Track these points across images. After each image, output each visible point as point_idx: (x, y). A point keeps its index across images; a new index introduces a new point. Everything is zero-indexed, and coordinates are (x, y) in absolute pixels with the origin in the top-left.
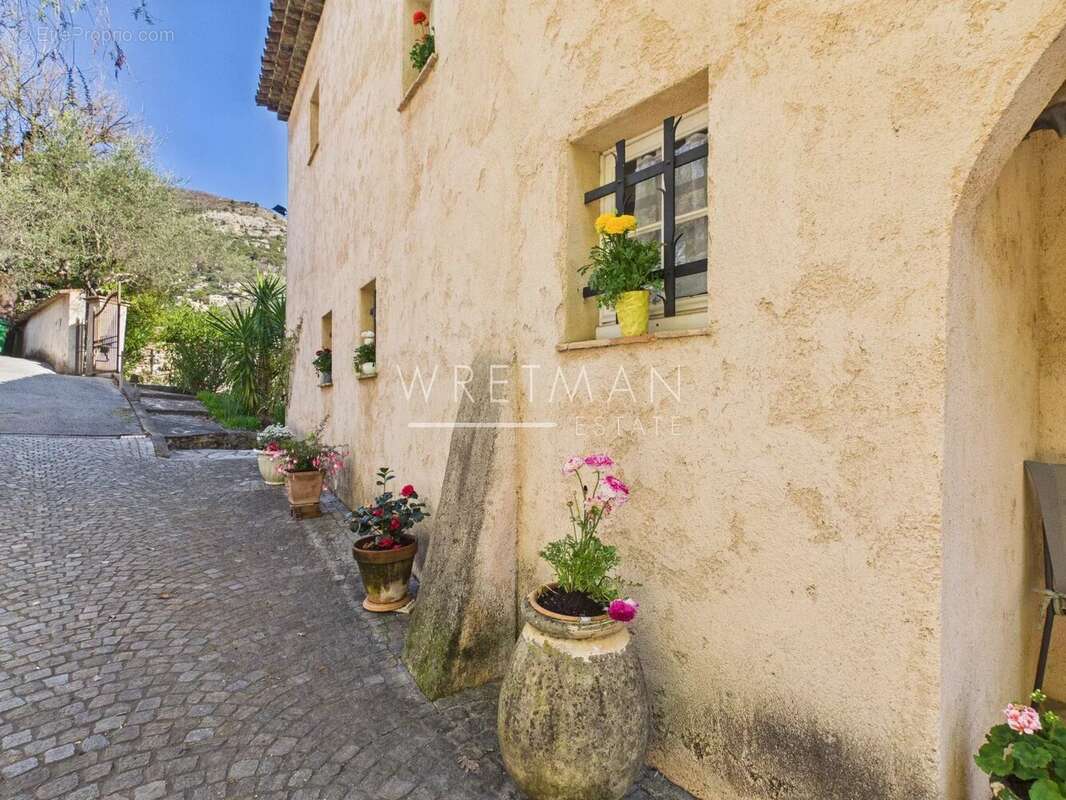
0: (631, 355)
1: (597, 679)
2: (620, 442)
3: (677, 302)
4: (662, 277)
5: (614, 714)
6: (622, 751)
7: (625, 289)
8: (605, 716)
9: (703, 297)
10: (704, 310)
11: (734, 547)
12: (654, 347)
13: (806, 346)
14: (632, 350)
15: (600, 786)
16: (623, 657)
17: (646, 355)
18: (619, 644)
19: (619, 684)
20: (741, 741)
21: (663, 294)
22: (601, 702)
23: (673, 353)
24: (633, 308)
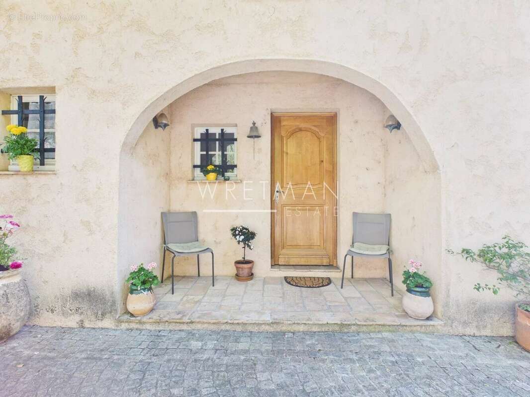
0: (24, 178)
1: (5, 291)
2: (19, 211)
3: (45, 160)
4: (39, 151)
5: (13, 301)
6: (16, 313)
7: (21, 154)
8: (9, 302)
9: (53, 160)
10: (54, 165)
11: (64, 242)
12: (34, 176)
13: (86, 180)
14: (25, 176)
15: (6, 326)
16: (18, 283)
17: (31, 179)
18: (17, 279)
19: (16, 292)
20: (67, 301)
21: (39, 157)
22: (7, 298)
23: (43, 179)
24: (25, 162)
